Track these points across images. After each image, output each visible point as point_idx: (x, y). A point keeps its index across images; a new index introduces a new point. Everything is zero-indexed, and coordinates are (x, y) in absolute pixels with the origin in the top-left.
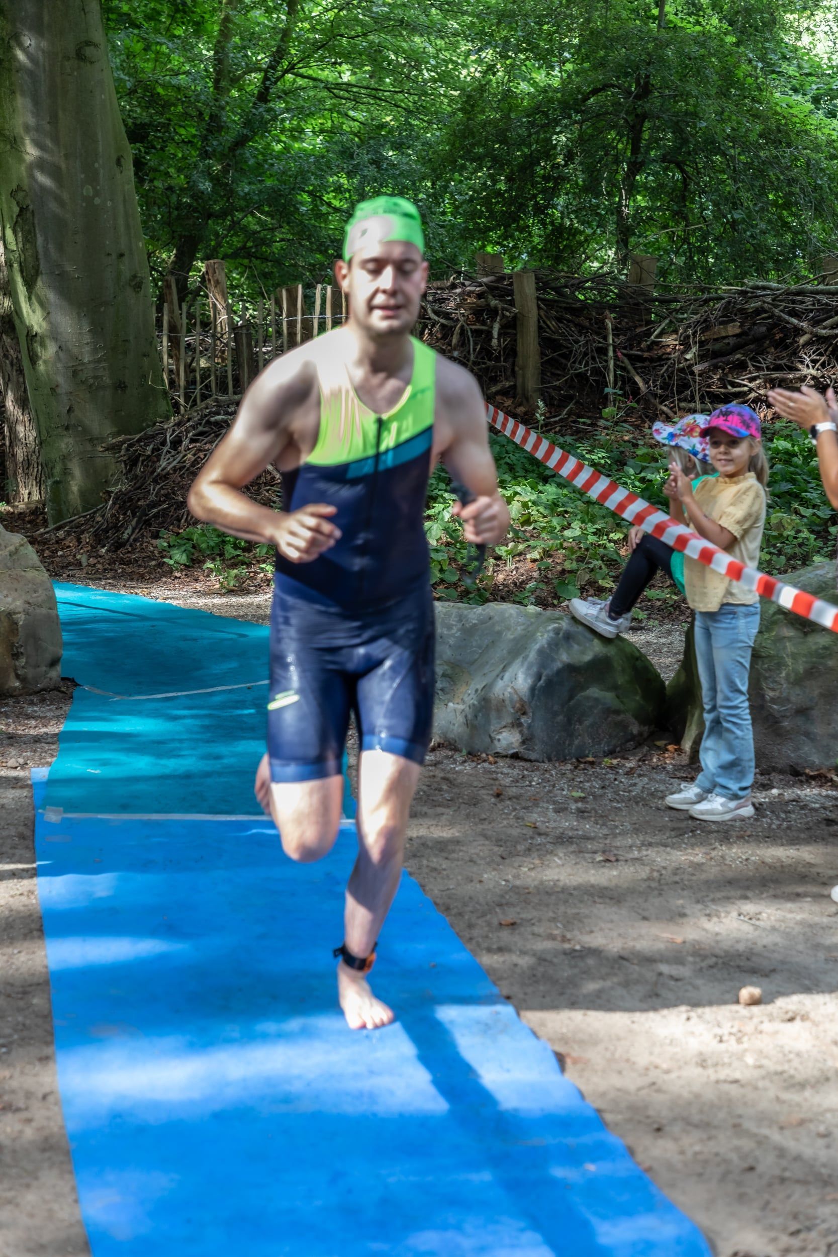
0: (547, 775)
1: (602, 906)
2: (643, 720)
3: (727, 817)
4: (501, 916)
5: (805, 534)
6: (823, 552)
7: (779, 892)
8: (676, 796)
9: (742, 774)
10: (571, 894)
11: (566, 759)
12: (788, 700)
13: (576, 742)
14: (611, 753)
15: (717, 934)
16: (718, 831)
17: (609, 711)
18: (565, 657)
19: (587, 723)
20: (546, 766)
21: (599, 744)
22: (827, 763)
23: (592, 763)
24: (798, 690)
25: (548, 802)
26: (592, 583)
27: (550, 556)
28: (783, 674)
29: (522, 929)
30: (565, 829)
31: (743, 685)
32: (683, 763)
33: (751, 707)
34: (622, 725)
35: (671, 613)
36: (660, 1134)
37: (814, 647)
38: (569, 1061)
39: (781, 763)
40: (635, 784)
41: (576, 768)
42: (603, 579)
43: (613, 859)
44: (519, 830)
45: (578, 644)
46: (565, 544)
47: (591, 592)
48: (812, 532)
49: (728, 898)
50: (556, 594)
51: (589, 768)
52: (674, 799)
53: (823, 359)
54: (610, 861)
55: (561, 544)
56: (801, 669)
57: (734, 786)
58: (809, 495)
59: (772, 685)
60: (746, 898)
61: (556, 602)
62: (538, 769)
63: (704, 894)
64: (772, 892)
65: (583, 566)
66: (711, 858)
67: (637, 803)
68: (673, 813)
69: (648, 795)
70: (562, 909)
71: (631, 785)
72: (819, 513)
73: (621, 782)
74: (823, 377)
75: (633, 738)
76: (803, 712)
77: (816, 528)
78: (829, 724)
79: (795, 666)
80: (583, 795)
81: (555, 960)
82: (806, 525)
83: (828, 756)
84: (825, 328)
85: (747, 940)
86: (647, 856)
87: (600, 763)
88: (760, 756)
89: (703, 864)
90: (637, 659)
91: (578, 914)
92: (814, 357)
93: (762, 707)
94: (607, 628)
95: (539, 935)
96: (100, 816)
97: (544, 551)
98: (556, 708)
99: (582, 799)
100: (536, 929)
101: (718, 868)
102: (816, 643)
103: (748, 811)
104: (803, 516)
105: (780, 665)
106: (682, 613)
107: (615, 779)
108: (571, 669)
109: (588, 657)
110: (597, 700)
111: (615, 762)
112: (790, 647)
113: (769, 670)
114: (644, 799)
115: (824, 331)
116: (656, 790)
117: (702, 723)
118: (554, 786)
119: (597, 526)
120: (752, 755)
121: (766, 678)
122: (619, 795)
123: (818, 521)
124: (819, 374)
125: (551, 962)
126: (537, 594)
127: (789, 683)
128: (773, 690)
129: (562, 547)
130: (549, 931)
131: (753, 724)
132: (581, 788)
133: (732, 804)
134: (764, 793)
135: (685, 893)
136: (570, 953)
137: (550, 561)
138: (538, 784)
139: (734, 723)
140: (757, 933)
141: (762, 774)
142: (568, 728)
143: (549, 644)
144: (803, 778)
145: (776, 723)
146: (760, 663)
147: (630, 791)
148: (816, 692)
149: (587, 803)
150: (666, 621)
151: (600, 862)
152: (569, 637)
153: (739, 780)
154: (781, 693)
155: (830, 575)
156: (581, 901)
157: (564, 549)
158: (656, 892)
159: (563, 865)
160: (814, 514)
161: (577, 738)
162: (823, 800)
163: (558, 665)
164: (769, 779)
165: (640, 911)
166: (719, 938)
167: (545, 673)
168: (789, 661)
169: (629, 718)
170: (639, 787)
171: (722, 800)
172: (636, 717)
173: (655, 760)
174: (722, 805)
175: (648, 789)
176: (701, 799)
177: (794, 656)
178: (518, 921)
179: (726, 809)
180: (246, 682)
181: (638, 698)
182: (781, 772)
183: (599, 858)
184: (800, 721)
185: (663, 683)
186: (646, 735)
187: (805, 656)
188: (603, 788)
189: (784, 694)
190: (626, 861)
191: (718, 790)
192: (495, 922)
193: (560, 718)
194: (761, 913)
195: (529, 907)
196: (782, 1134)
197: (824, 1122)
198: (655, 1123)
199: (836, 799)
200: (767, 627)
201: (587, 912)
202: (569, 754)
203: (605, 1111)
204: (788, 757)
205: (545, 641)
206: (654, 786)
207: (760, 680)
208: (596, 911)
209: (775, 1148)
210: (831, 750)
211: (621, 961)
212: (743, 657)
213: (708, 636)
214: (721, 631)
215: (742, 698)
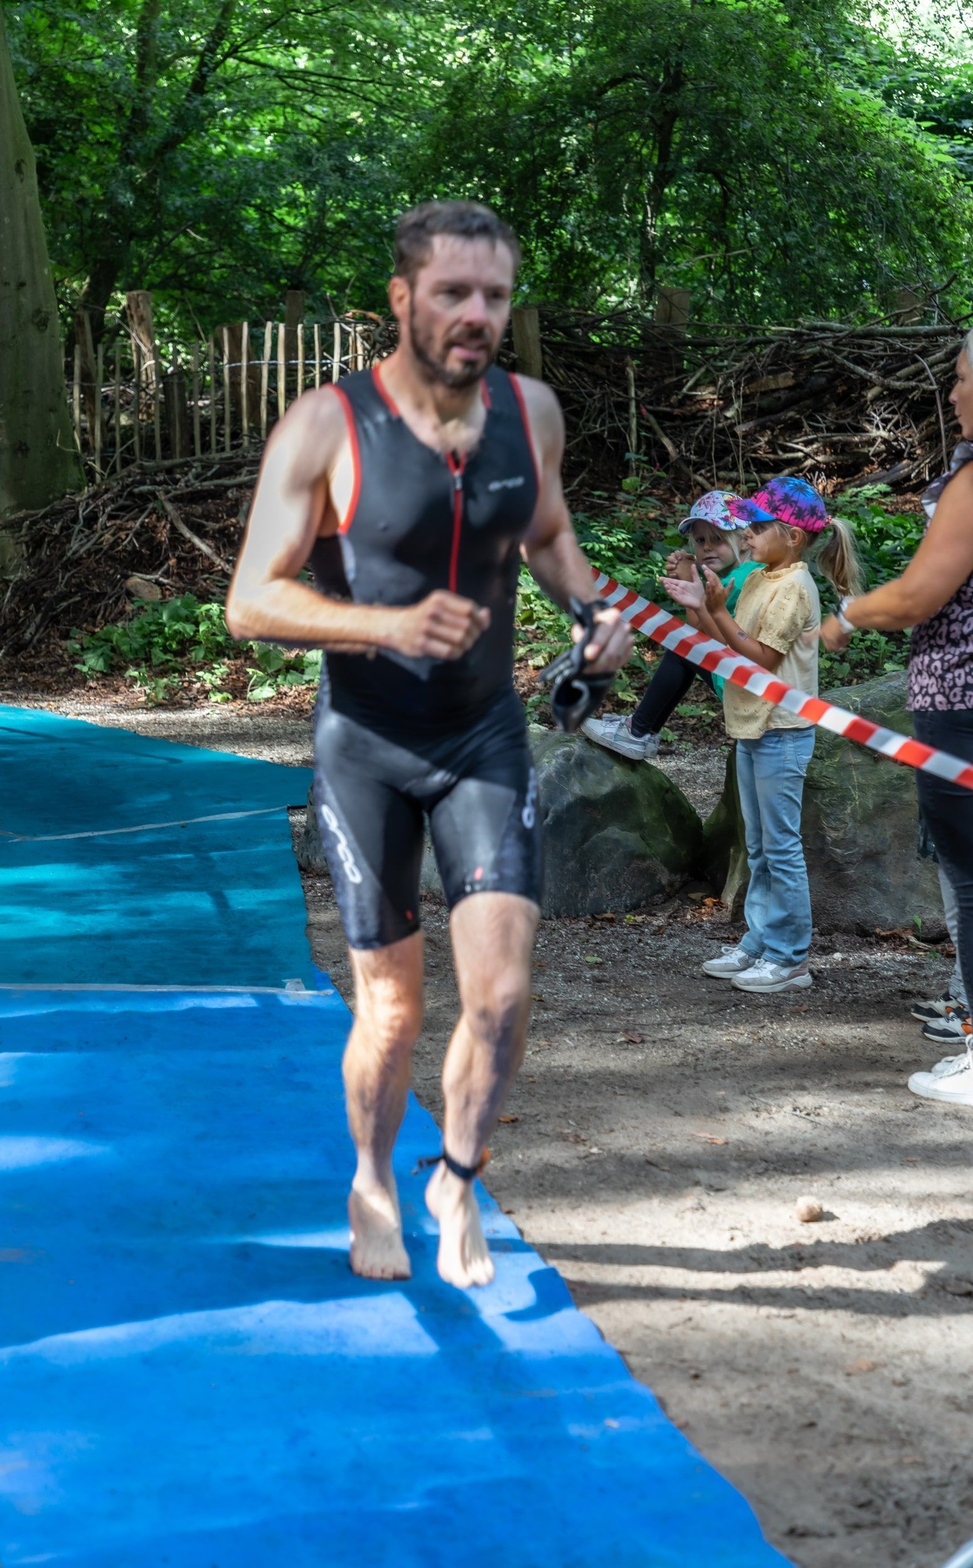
0: (555, 936)
1: (624, 1098)
2: (673, 866)
3: (779, 987)
7: (843, 1081)
8: (715, 962)
9: (797, 935)
10: (586, 1084)
11: (578, 916)
12: (853, 842)
13: (591, 895)
14: (634, 908)
15: (767, 1133)
16: (768, 1005)
17: (633, 856)
18: (576, 789)
19: (604, 870)
20: (553, 924)
21: (620, 896)
22: (902, 921)
23: (611, 921)
24: (866, 830)
25: (556, 969)
26: (610, 696)
28: (849, 811)
29: (526, 1127)
30: (578, 1003)
31: (793, 824)
32: (724, 921)
33: (808, 852)
34: (648, 874)
35: (707, 734)
36: (698, 1381)
37: (885, 777)
39: (845, 921)
40: (664, 947)
41: (590, 926)
42: (624, 691)
43: (638, 1040)
45: (594, 772)
49: (781, 1089)
51: (607, 927)
52: (713, 966)
53: (896, 417)
54: (634, 1042)
56: (870, 804)
57: (787, 950)
59: (834, 824)
60: (803, 1088)
63: (751, 1083)
64: (834, 1081)
66: (759, 1039)
67: (667, 970)
68: (711, 983)
69: (680, 960)
70: (575, 1101)
71: (660, 948)
73: (647, 944)
74: (896, 440)
75: (661, 889)
76: (872, 857)
78: (903, 873)
79: (861, 800)
80: (599, 960)
81: (566, 1166)
83: (903, 912)
84: (899, 379)
85: (805, 1141)
86: (679, 1036)
87: (621, 921)
88: (818, 911)
89: (749, 1046)
90: (667, 791)
91: (595, 1108)
92: (886, 415)
93: (822, 851)
94: (631, 747)
95: (548, 1136)
97: (550, 656)
98: (566, 851)
99: (599, 965)
100: (542, 1128)
101: (768, 1051)
102: (889, 772)
103: (805, 980)
105: (845, 798)
107: (640, 941)
108: (585, 803)
109: (606, 789)
110: (617, 842)
111: (639, 919)
112: (856, 777)
113: (830, 805)
114: (675, 965)
115: (898, 384)
116: (691, 954)
117: (746, 871)
118: (564, 949)
120: (809, 911)
121: (827, 815)
122: (644, 960)
124: (891, 436)
125: (561, 1168)
127: (855, 821)
128: (835, 829)
130: (559, 1130)
131: (808, 872)
132: (597, 951)
133: (785, 972)
134: (824, 958)
135: (728, 1081)
136: (585, 1157)
138: (544, 946)
139: (784, 872)
140: (816, 1132)
141: (821, 935)
142: (581, 877)
143: (558, 772)
144: (873, 940)
145: (840, 870)
146: (820, 796)
147: (658, 955)
148: (889, 833)
149: (605, 970)
150: (702, 743)
151: (621, 1043)
152: (581, 763)
153: (793, 941)
154: (845, 833)
156: (599, 1093)
158: (692, 1081)
159: (575, 1048)
161: (592, 890)
162: (897, 967)
163: (568, 798)
164: (831, 941)
165: (672, 1105)
166: (769, 1138)
167: (553, 808)
168: (856, 794)
169: (656, 864)
170: (670, 950)
171: (774, 966)
172: (666, 863)
173: (689, 917)
174: (772, 973)
175: (680, 953)
176: (746, 965)
177: (861, 788)
178: (521, 1117)
179: (777, 978)
180: (179, 819)
181: (667, 839)
182: (846, 931)
183: (620, 1038)
184: (868, 868)
185: (699, 820)
186: (677, 885)
187: (875, 787)
188: (625, 951)
189: (849, 835)
190: (654, 1042)
191: (767, 954)
193: (571, 864)
194: (820, 1107)
195: (534, 1099)
196: (848, 1381)
197: (900, 1367)
198: (691, 1368)
199: (913, 965)
200: (828, 752)
201: (606, 1106)
202: (583, 909)
203: (629, 1353)
204: (854, 913)
205: (552, 769)
206: (687, 949)
207: (818, 817)
208: (616, 1104)
209: (841, 1399)
210: (906, 904)
211: (648, 1167)
212: (791, 790)
213: (751, 763)
214: (765, 758)
215: (794, 840)
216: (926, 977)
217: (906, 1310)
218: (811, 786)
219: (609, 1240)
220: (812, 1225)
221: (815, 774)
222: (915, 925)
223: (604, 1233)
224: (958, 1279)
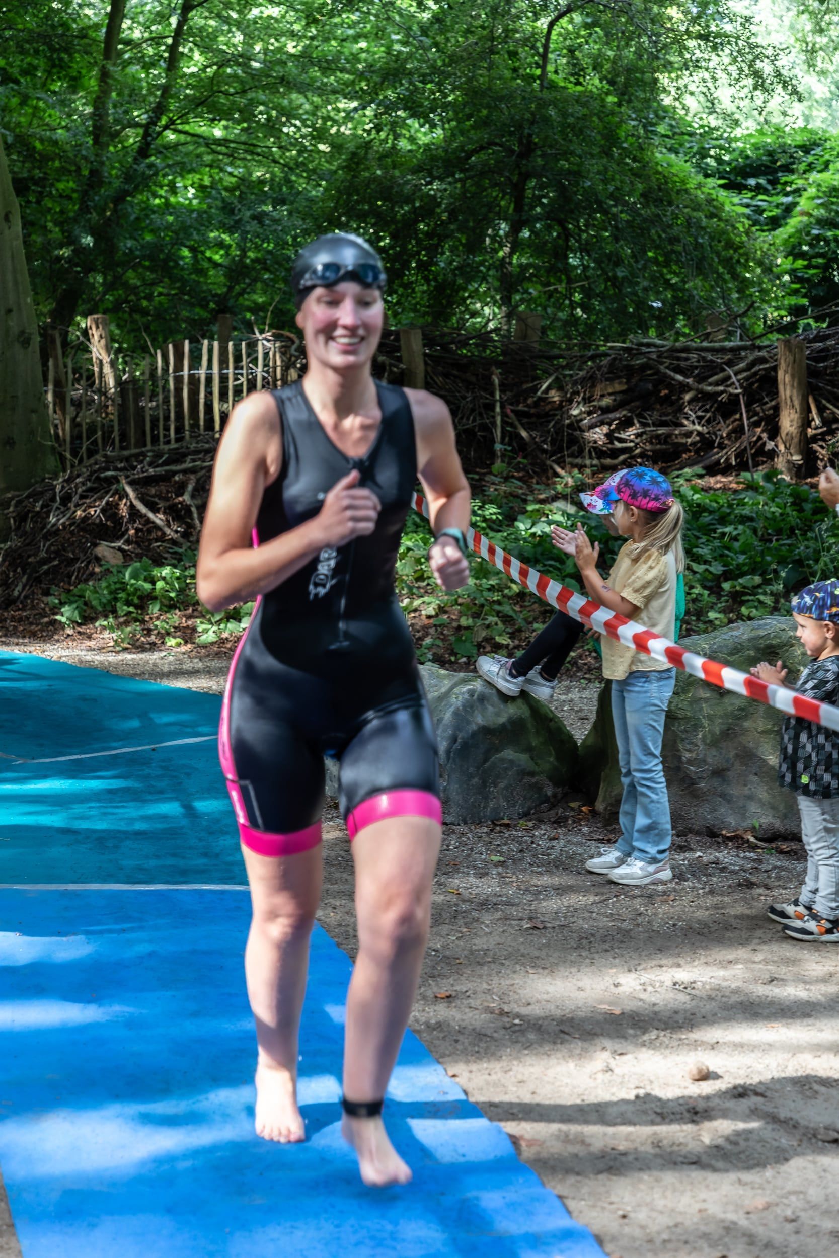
0: (464, 839)
1: (536, 976)
2: (556, 780)
3: (647, 881)
4: (435, 989)
5: (697, 590)
6: (716, 608)
7: (710, 959)
8: (596, 860)
9: (661, 837)
10: (503, 964)
11: (481, 822)
12: (704, 761)
13: (491, 805)
14: (526, 815)
15: (654, 1005)
16: (642, 896)
17: (524, 773)
18: (479, 720)
19: (502, 785)
20: (461, 829)
21: (514, 806)
22: (744, 825)
23: (507, 826)
24: (714, 752)
25: (468, 867)
26: (489, 640)
27: (446, 612)
28: (700, 736)
29: (458, 1002)
30: (489, 895)
31: (656, 748)
32: (598, 825)
33: (666, 770)
34: (537, 788)
36: (626, 1221)
37: (730, 709)
38: (523, 1144)
39: (698, 824)
40: (552, 847)
41: (492, 830)
42: (500, 635)
43: (541, 926)
44: (442, 897)
45: (491, 707)
46: (460, 601)
47: (488, 648)
48: (704, 587)
49: (661, 966)
50: (452, 650)
51: (505, 831)
52: (595, 864)
53: (708, 415)
54: (538, 929)
55: (456, 600)
56: (717, 731)
57: (653, 850)
58: (700, 551)
59: (688, 747)
60: (679, 966)
61: (453, 659)
62: (454, 832)
63: (636, 962)
64: (703, 959)
65: (479, 622)
66: (638, 925)
67: (557, 867)
68: (594, 878)
69: (567, 858)
70: (496, 980)
71: (549, 848)
72: (712, 569)
73: (538, 845)
74: (708, 433)
75: (547, 800)
76: (719, 773)
77: (709, 584)
78: (745, 785)
79: (710, 727)
80: (502, 859)
81: (495, 1035)
82: (698, 580)
83: (744, 817)
84: (710, 385)
85: (685, 1011)
86: (573, 923)
87: (515, 826)
88: (675, 817)
89: (631, 930)
90: (551, 720)
91: (512, 985)
92: (700, 413)
93: (678, 769)
94: (510, 686)
95: (477, 1009)
96: (16, 887)
97: (440, 607)
98: (471, 770)
99: (502, 864)
100: (472, 1002)
101: (646, 935)
102: (733, 704)
103: (667, 874)
104: (695, 572)
105: (697, 726)
106: (579, 669)
107: (532, 843)
108: (486, 731)
109: (502, 720)
110: (512, 762)
111: (530, 824)
112: (706, 709)
113: (685, 731)
114: (562, 863)
115: (709, 388)
116: (575, 854)
118: (472, 850)
119: (491, 582)
120: (668, 818)
121: (683, 740)
122: (538, 858)
123: (710, 577)
124: (705, 430)
125: (492, 1037)
126: (434, 650)
127: (705, 744)
128: (690, 751)
129: (457, 603)
130: (486, 1004)
131: (668, 787)
132: (499, 852)
133: (651, 868)
134: (682, 856)
135: (617, 960)
136: (510, 1028)
137: (445, 617)
138: (456, 848)
139: (648, 787)
140: (694, 1003)
141: (678, 836)
142: (483, 790)
143: (464, 706)
144: (720, 840)
145: (693, 784)
146: (677, 724)
147: (548, 855)
148: (732, 754)
149: (507, 867)
151: (527, 929)
152: (482, 699)
153: (657, 843)
154: (697, 754)
155: (745, 637)
156: (515, 972)
157: (460, 605)
158: (588, 961)
159: (491, 933)
160: (707, 570)
161: (492, 801)
162: (742, 863)
163: (475, 727)
164: (689, 841)
166: (656, 1009)
167: (460, 735)
168: (706, 723)
169: (542, 779)
170: (557, 850)
171: (642, 863)
172: (550, 778)
173: (570, 822)
174: (641, 869)
175: (567, 852)
176: (621, 862)
177: (710, 718)
178: (454, 994)
179: (645, 873)
180: (149, 744)
181: (552, 759)
182: (698, 833)
183: (526, 925)
184: (716, 782)
185: (575, 743)
186: (559, 796)
187: (721, 717)
188: (521, 851)
189: (701, 756)
190: (554, 928)
191: (636, 854)
192: (430, 994)
193: (475, 780)
194: (694, 982)
195: (463, 978)
196: (748, 1219)
197: (789, 1205)
198: (618, 1209)
199: (754, 860)
200: (683, 689)
201: (521, 983)
202: (485, 816)
203: (566, 1197)
204: (705, 819)
205: (459, 704)
206: (572, 849)
207: (675, 742)
208: (530, 982)
209: (744, 1235)
210: (746, 811)
211: (562, 1035)
212: (656, 721)
213: (623, 699)
214: (634, 695)
215: (656, 761)
216: (766, 871)
217: (787, 1156)
218: (671, 717)
219: (537, 1099)
220: (701, 1083)
221: (673, 707)
222: (754, 828)
223: (533, 1093)
224: (827, 1128)
